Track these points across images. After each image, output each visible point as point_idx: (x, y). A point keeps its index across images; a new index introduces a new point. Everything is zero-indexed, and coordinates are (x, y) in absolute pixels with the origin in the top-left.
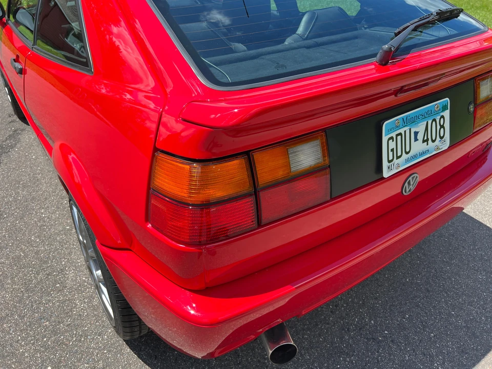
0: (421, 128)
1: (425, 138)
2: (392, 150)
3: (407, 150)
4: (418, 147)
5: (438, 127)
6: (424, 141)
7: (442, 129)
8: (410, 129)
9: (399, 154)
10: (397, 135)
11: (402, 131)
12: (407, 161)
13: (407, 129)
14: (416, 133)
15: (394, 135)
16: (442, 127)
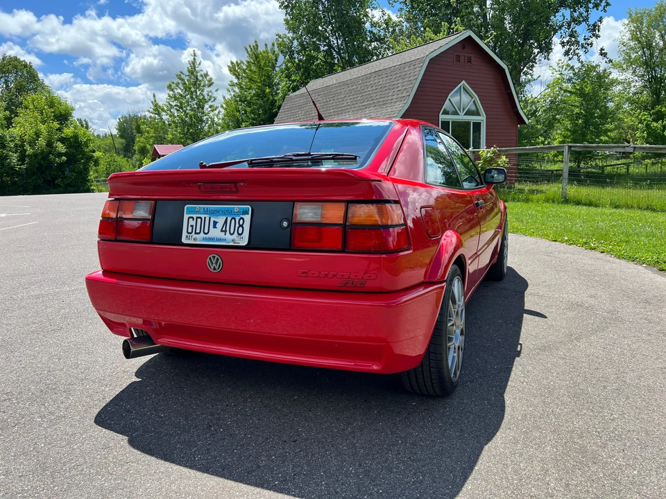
0: (221, 220)
1: (224, 229)
2: (192, 226)
3: (206, 231)
4: (215, 233)
5: (237, 225)
6: (222, 231)
7: (241, 228)
8: (210, 218)
9: (198, 231)
10: (197, 218)
11: (203, 216)
12: (204, 239)
13: (208, 217)
14: (215, 223)
15: (195, 216)
16: (242, 226)
